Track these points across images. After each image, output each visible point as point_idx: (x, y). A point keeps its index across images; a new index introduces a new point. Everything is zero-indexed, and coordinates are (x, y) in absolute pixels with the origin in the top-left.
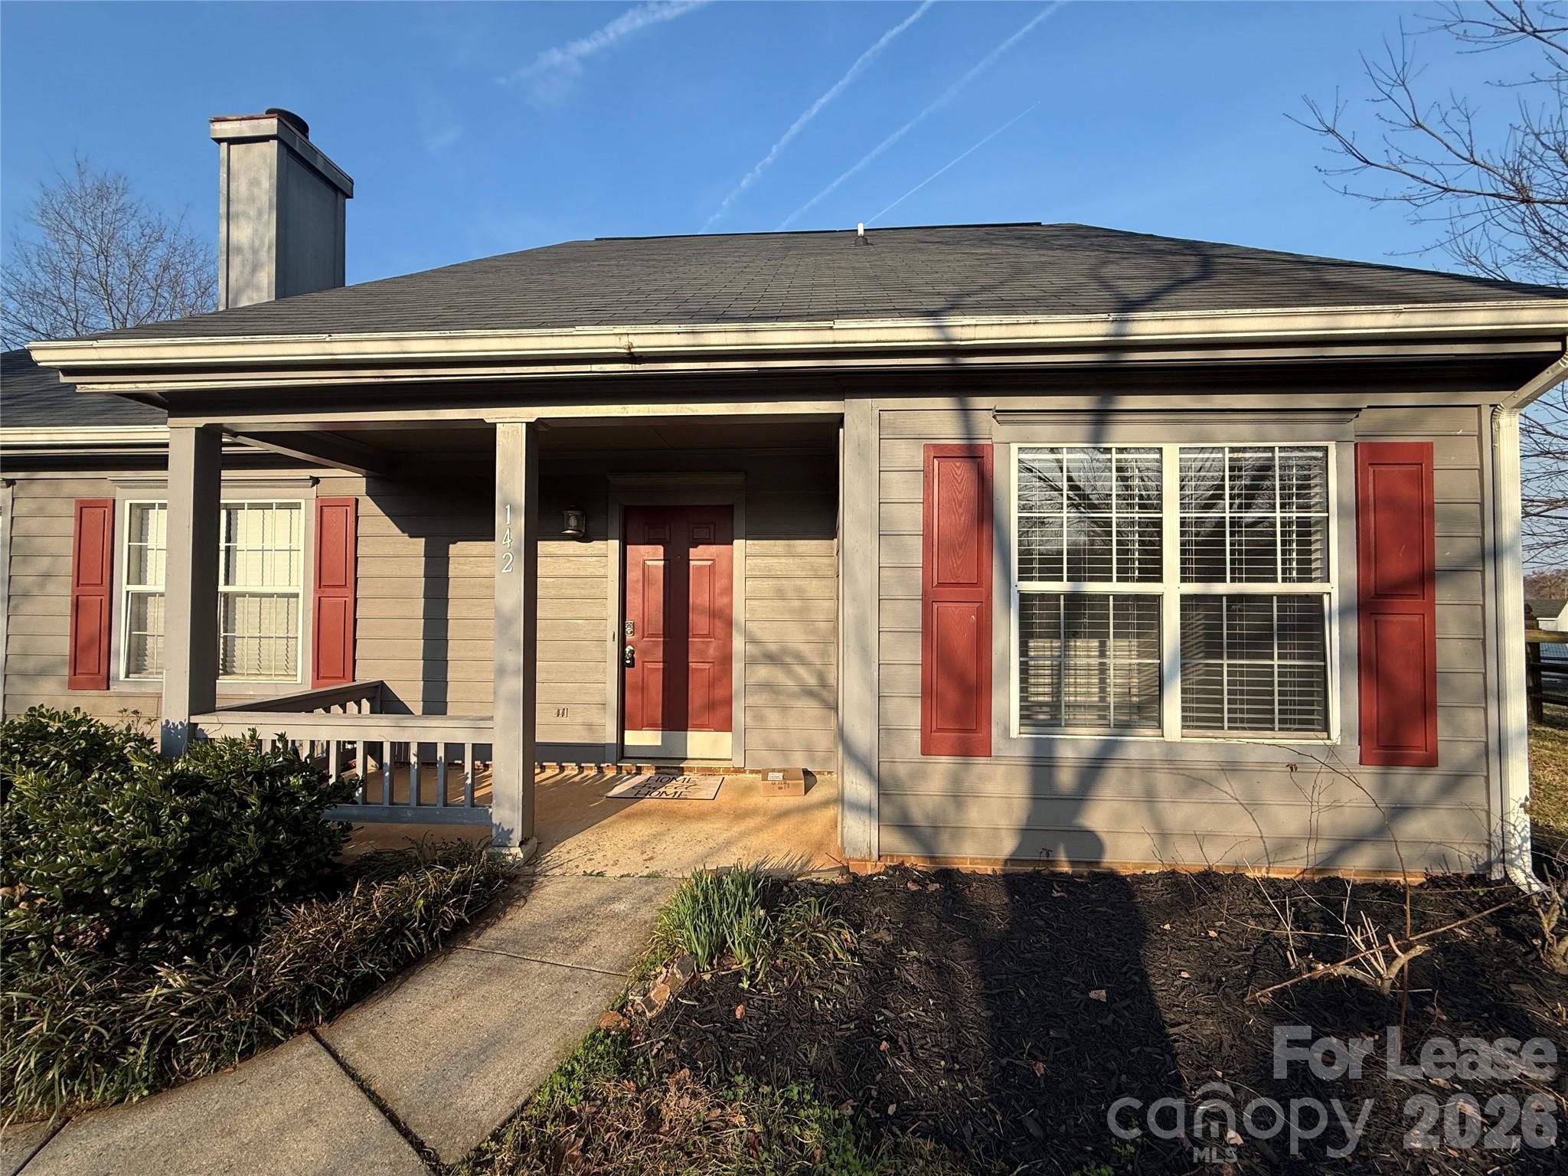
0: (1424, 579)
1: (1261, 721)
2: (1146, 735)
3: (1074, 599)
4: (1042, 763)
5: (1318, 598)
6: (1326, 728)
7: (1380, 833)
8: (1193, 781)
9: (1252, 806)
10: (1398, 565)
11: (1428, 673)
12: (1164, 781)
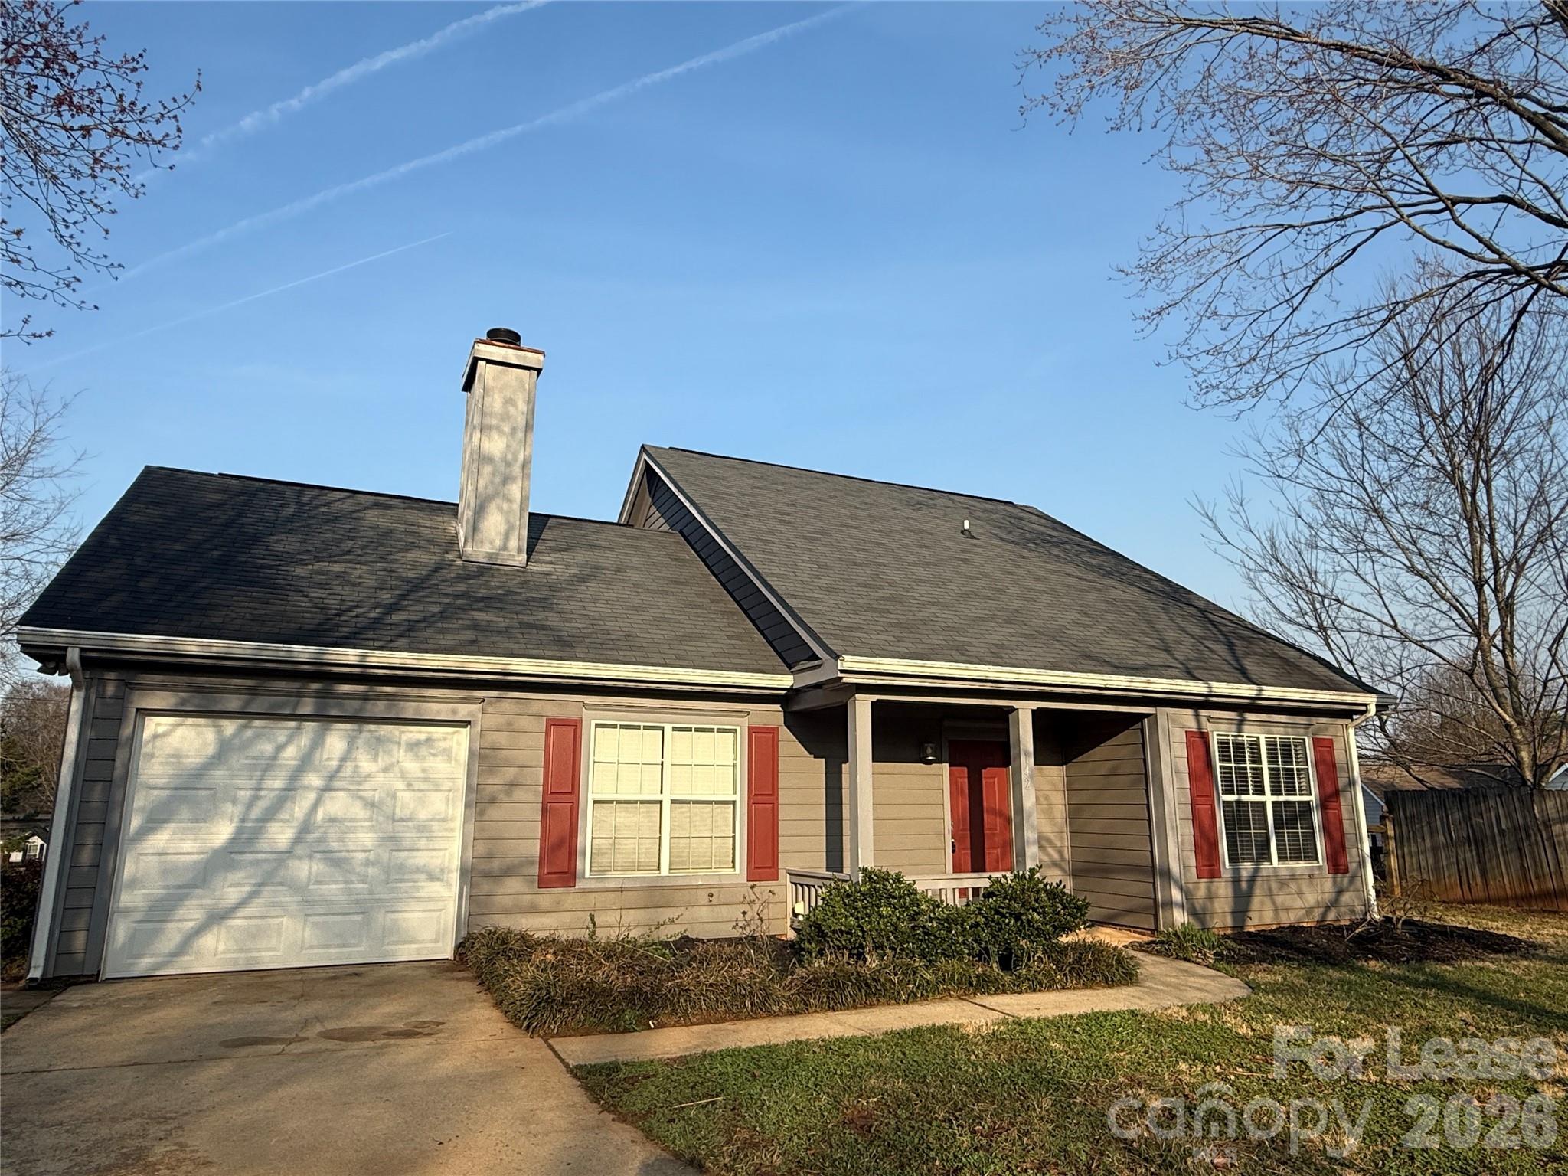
0: (1337, 793)
1: (1298, 858)
2: (1265, 865)
3: (1238, 802)
4: (1236, 879)
5: (1308, 803)
6: (1317, 859)
7: (1335, 903)
8: (1283, 883)
9: (1300, 894)
10: (1330, 789)
11: (1343, 834)
12: (1274, 885)
